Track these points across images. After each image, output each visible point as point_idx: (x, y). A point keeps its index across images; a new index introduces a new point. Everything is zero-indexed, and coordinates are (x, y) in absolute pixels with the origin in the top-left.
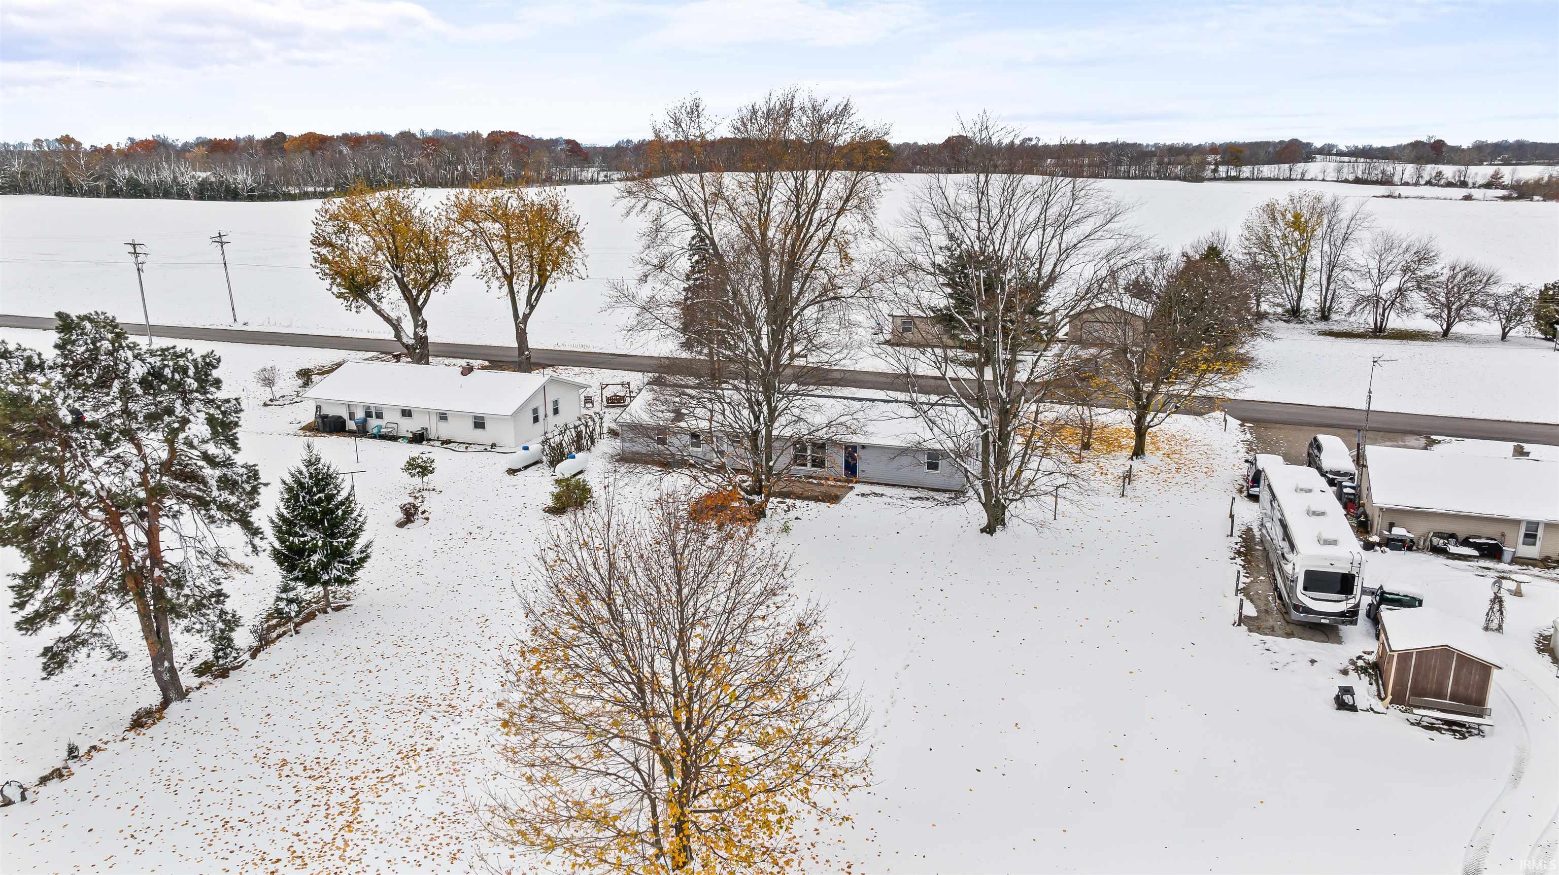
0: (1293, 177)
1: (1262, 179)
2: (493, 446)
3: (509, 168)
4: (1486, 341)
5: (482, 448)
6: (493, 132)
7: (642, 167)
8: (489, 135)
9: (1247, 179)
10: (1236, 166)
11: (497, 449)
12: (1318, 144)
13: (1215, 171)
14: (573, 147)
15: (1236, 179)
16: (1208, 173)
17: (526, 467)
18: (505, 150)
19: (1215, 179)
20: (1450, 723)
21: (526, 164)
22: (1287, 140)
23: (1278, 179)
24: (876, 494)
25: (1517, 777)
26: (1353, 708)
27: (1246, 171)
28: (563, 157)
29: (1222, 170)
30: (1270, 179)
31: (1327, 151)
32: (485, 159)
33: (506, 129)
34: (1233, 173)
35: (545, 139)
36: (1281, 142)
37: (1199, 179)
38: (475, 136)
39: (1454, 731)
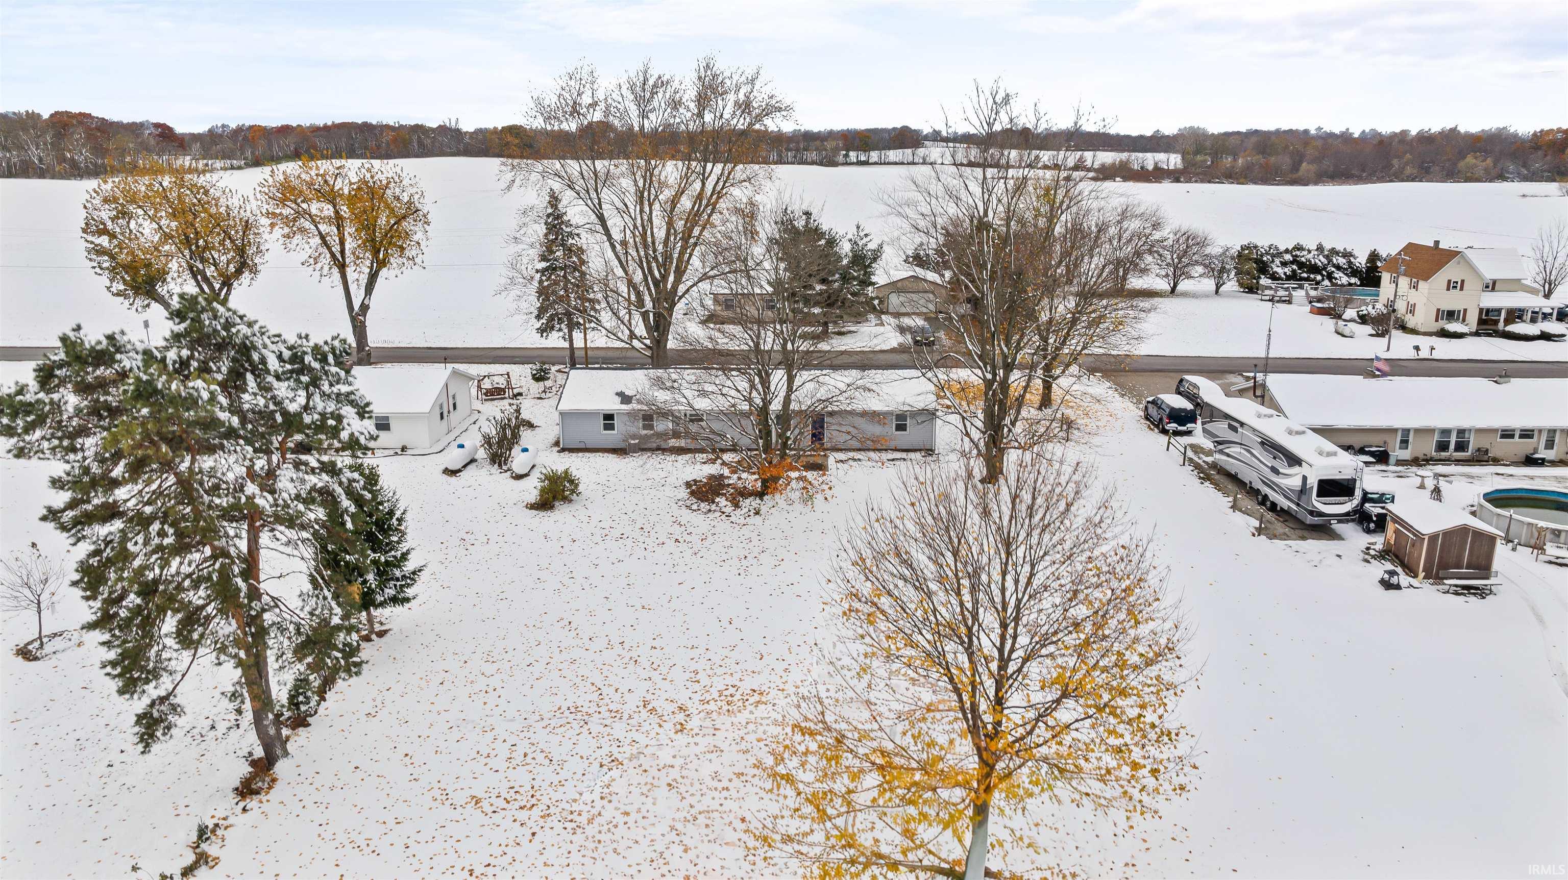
0: (916, 160)
1: (889, 163)
2: (404, 449)
3: (83, 156)
4: (1206, 296)
5: (392, 452)
6: (57, 113)
7: (249, 154)
8: (52, 116)
9: (875, 163)
10: (865, 151)
11: (409, 452)
12: (927, 130)
13: (846, 156)
14: (165, 134)
15: (866, 163)
16: (841, 159)
17: (465, 466)
18: (79, 135)
19: (847, 164)
20: (1465, 587)
21: (107, 150)
22: (899, 126)
23: (902, 163)
24: (855, 460)
25: (1541, 620)
26: (1398, 587)
27: (874, 156)
28: (152, 142)
29: (853, 155)
30: (896, 163)
31: (936, 137)
32: (52, 144)
33: (75, 109)
34: (863, 158)
35: (125, 122)
36: (894, 129)
37: (832, 163)
38: (33, 117)
39: (1474, 594)
